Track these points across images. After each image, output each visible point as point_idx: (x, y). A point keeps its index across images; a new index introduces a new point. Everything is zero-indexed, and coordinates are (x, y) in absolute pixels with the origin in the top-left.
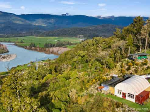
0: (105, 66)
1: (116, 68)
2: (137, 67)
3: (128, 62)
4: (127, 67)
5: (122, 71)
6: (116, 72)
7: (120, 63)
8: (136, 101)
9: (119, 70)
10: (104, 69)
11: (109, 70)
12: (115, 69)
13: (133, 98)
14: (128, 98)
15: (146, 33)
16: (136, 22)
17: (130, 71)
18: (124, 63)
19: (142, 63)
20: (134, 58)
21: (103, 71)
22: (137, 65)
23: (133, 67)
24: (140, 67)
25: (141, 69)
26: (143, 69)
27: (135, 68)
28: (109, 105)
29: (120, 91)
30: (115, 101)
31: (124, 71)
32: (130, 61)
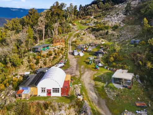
0: (9, 65)
1: (22, 64)
2: (44, 59)
3: (34, 55)
4: (35, 61)
5: (31, 67)
6: (24, 69)
7: (26, 58)
8: (62, 94)
9: (28, 66)
10: (9, 68)
11: (14, 69)
12: (23, 66)
13: (59, 92)
14: (53, 94)
15: (43, 24)
16: (31, 14)
17: (39, 64)
18: (30, 57)
19: (47, 54)
20: (39, 50)
21: (8, 71)
22: (43, 57)
23: (41, 60)
24: (47, 58)
25: (49, 61)
26: (50, 60)
27: (43, 61)
28: (36, 111)
29: (43, 89)
30: (42, 102)
31: (33, 66)
32: (35, 54)
